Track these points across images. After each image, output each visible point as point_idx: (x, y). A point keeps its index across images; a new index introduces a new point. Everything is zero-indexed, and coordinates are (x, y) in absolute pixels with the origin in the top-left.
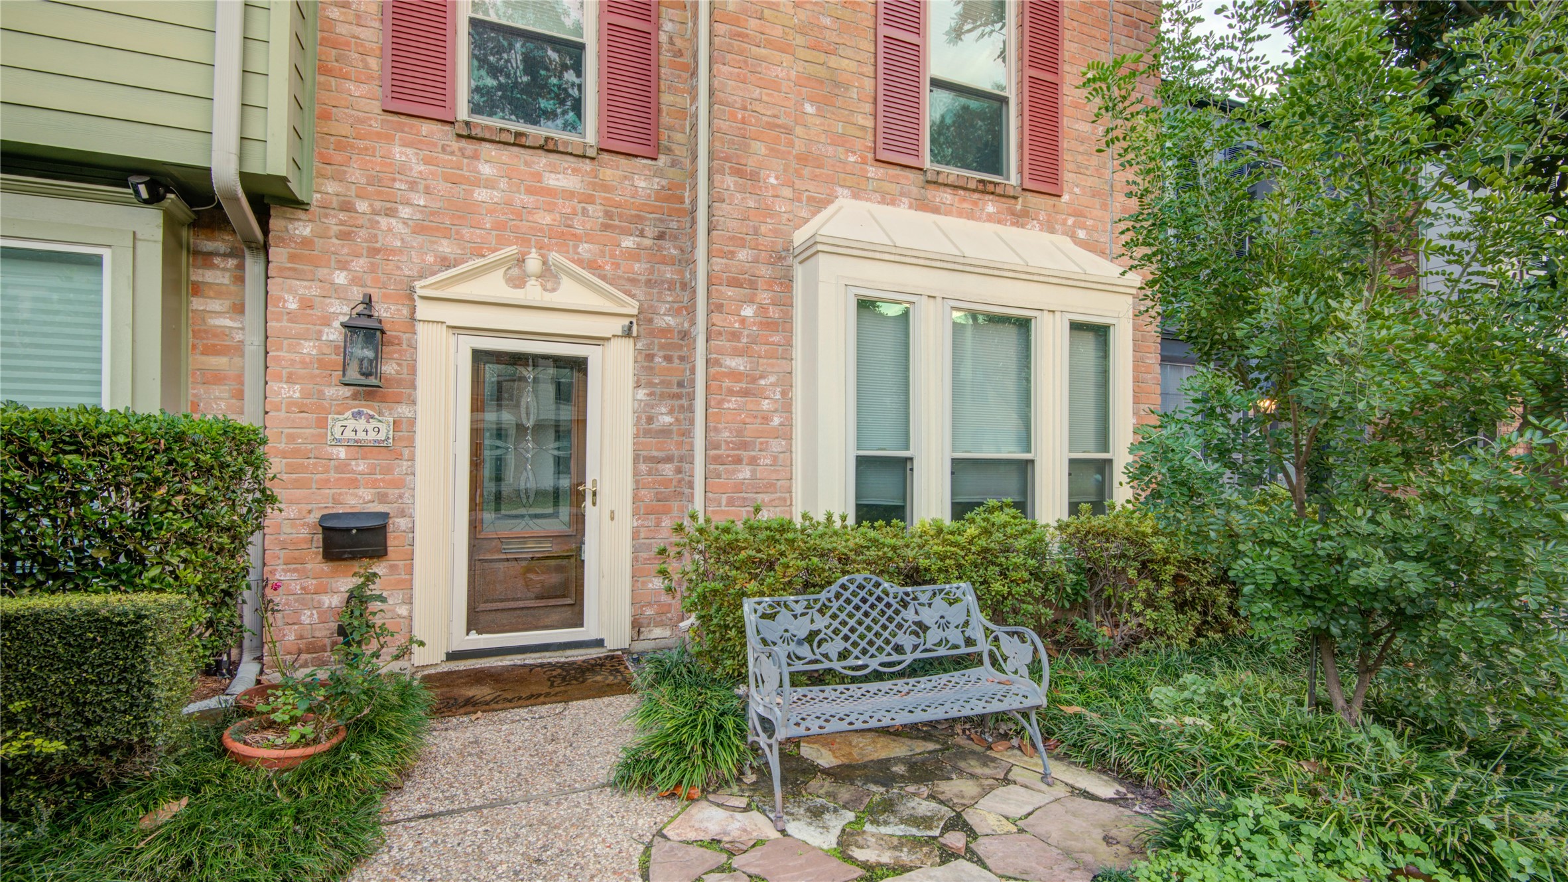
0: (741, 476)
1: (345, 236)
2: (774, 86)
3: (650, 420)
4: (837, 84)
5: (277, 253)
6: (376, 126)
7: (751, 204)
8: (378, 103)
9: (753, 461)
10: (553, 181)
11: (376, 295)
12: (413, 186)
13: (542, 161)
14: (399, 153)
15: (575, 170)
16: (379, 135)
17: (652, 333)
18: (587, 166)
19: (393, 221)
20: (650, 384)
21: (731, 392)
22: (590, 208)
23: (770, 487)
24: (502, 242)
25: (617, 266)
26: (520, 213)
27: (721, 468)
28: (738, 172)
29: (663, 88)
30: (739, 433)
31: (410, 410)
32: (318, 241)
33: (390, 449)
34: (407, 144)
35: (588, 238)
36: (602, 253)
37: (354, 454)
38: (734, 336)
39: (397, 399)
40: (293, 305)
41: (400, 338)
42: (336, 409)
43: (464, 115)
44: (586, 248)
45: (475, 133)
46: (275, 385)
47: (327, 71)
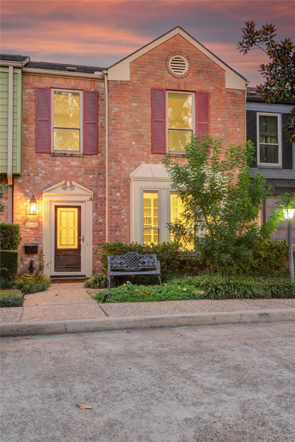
0: (117, 234)
1: (28, 182)
2: (124, 139)
3: (97, 221)
4: (141, 136)
5: (15, 187)
6: (34, 156)
7: (119, 168)
8: (35, 151)
9: (120, 231)
10: (73, 164)
11: (35, 194)
12: (42, 169)
13: (70, 159)
14: (39, 162)
15: (78, 160)
16: (35, 158)
17: (97, 199)
18: (81, 159)
19: (38, 177)
20: (97, 212)
21: (114, 214)
22: (81, 169)
23: (124, 237)
24: (62, 179)
25: (88, 183)
26: (65, 172)
27: (112, 232)
28: (115, 161)
29: (99, 137)
30: (116, 224)
31: (43, 220)
32: (23, 183)
33: (38, 229)
34: (41, 159)
35: (81, 176)
36: (85, 180)
37: (30, 230)
38: (115, 201)
39: (39, 217)
40: (18, 198)
41: (40, 203)
42: (27, 220)
43: (52, 151)
44: (80, 179)
45: (54, 155)
46: (15, 215)
47: (24, 145)
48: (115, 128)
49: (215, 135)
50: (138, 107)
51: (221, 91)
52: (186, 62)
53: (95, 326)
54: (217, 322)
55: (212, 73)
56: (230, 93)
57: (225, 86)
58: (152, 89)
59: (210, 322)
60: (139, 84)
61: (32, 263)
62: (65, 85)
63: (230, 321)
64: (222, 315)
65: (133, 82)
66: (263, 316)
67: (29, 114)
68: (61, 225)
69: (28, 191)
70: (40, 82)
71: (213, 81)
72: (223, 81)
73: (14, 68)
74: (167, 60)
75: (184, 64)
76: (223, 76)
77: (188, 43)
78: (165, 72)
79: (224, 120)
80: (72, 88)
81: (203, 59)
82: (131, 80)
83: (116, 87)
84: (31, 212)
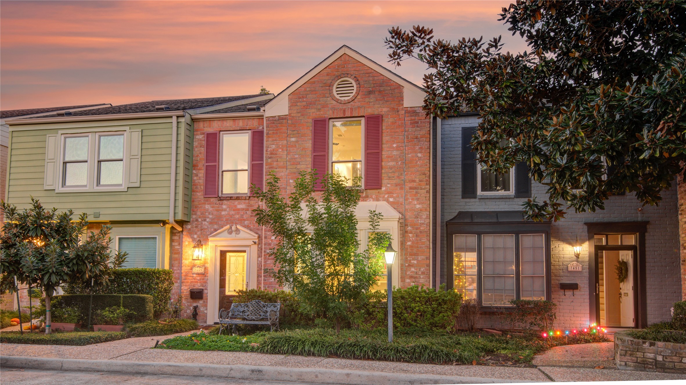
1: (196, 227)
2: (281, 177)
4: (300, 172)
5: (184, 233)
6: (203, 201)
8: (203, 196)
10: (239, 207)
11: (201, 239)
12: (209, 213)
13: (236, 202)
14: (207, 207)
15: (244, 203)
16: (203, 203)
18: (247, 201)
19: (205, 222)
21: (269, 259)
22: (248, 212)
24: (227, 224)
25: (254, 226)
26: (231, 216)
27: (266, 279)
31: (208, 265)
32: (192, 229)
33: (204, 275)
34: (208, 204)
35: (247, 220)
36: (250, 223)
37: (197, 275)
38: (270, 244)
39: (205, 262)
40: (187, 243)
41: (206, 249)
42: (194, 266)
43: (220, 195)
44: (246, 223)
45: (222, 199)
46: (183, 261)
47: (194, 191)
48: (271, 168)
49: (389, 164)
50: (297, 142)
51: (398, 112)
52: (354, 84)
53: (86, 366)
54: (202, 374)
55: (386, 92)
56: (409, 112)
57: (403, 105)
58: (312, 119)
59: (195, 374)
60: (299, 117)
61: (195, 308)
62: (234, 127)
63: (217, 374)
64: (210, 367)
65: (292, 115)
67: (198, 159)
68: (229, 271)
69: (195, 236)
70: (210, 127)
71: (387, 101)
72: (401, 99)
73: (178, 117)
74: (331, 86)
75: (353, 86)
76: (401, 93)
77: (357, 62)
78: (329, 99)
79: (401, 145)
81: (375, 78)
82: (290, 115)
83: (274, 123)
84: (195, 258)
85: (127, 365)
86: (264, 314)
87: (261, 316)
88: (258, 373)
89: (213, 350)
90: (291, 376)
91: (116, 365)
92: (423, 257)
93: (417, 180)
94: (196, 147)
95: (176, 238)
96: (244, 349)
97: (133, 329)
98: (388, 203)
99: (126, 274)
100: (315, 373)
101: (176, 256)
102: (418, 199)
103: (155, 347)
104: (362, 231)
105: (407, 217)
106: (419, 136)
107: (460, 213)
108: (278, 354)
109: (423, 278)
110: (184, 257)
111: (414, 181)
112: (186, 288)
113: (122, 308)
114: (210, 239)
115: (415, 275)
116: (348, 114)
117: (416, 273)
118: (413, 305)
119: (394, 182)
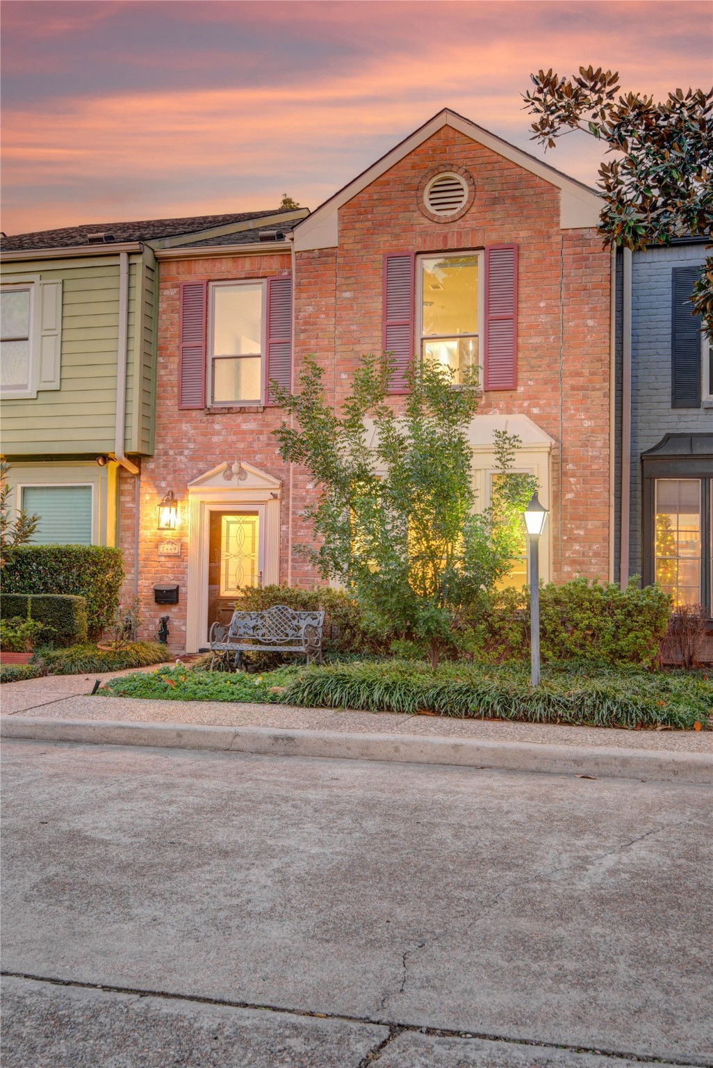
0: (306, 568)
1: (165, 466)
5: (143, 478)
6: (176, 417)
8: (177, 407)
10: (245, 426)
11: (175, 489)
12: (189, 440)
13: (240, 418)
14: (185, 427)
15: (254, 420)
16: (178, 420)
18: (260, 416)
19: (182, 457)
21: (301, 527)
22: (261, 437)
24: (223, 459)
25: (273, 464)
26: (230, 445)
27: (296, 564)
31: (187, 540)
32: (156, 470)
33: (180, 557)
34: (187, 422)
35: (260, 452)
36: (266, 458)
37: (167, 559)
38: (303, 499)
39: (182, 534)
40: (148, 497)
41: (183, 508)
42: (161, 541)
43: (209, 404)
44: (258, 457)
45: (212, 411)
46: (141, 531)
47: (160, 398)
48: (306, 350)
49: (531, 341)
50: (354, 299)
51: (549, 237)
52: (464, 184)
54: (183, 743)
55: (527, 199)
56: (571, 238)
57: (558, 224)
58: (384, 255)
59: (169, 743)
60: (358, 250)
61: (164, 622)
62: (234, 272)
63: (210, 744)
65: (345, 247)
66: (281, 741)
67: (168, 336)
68: (227, 550)
70: (189, 273)
71: (528, 218)
72: (556, 212)
73: (130, 254)
74: (419, 188)
75: (462, 189)
76: (556, 201)
77: (470, 141)
78: (415, 214)
79: (554, 304)
80: (247, 276)
81: (505, 171)
82: (341, 245)
83: (310, 264)
84: (162, 525)
85: (44, 726)
86: (294, 632)
87: (287, 635)
88: (285, 742)
89: (201, 699)
90: (349, 748)
91: (24, 725)
92: (598, 523)
93: (586, 372)
94: (164, 312)
95: (127, 487)
96: (260, 697)
97: (51, 660)
98: (530, 417)
99: (37, 554)
100: (393, 742)
101: (128, 522)
102: (587, 410)
103: (94, 693)
104: (478, 473)
105: (566, 444)
106: (590, 286)
107: (668, 437)
108: (322, 707)
109: (596, 564)
110: (142, 523)
111: (579, 374)
112: (147, 583)
113: (30, 621)
114: (191, 489)
115: (582, 559)
116: (452, 244)
117: (583, 553)
118: (578, 616)
119: (542, 375)
